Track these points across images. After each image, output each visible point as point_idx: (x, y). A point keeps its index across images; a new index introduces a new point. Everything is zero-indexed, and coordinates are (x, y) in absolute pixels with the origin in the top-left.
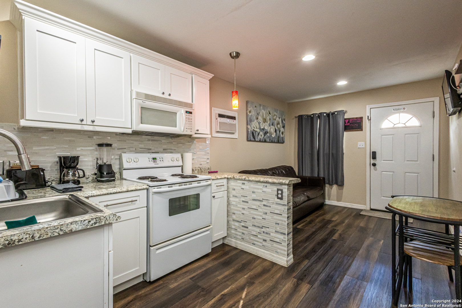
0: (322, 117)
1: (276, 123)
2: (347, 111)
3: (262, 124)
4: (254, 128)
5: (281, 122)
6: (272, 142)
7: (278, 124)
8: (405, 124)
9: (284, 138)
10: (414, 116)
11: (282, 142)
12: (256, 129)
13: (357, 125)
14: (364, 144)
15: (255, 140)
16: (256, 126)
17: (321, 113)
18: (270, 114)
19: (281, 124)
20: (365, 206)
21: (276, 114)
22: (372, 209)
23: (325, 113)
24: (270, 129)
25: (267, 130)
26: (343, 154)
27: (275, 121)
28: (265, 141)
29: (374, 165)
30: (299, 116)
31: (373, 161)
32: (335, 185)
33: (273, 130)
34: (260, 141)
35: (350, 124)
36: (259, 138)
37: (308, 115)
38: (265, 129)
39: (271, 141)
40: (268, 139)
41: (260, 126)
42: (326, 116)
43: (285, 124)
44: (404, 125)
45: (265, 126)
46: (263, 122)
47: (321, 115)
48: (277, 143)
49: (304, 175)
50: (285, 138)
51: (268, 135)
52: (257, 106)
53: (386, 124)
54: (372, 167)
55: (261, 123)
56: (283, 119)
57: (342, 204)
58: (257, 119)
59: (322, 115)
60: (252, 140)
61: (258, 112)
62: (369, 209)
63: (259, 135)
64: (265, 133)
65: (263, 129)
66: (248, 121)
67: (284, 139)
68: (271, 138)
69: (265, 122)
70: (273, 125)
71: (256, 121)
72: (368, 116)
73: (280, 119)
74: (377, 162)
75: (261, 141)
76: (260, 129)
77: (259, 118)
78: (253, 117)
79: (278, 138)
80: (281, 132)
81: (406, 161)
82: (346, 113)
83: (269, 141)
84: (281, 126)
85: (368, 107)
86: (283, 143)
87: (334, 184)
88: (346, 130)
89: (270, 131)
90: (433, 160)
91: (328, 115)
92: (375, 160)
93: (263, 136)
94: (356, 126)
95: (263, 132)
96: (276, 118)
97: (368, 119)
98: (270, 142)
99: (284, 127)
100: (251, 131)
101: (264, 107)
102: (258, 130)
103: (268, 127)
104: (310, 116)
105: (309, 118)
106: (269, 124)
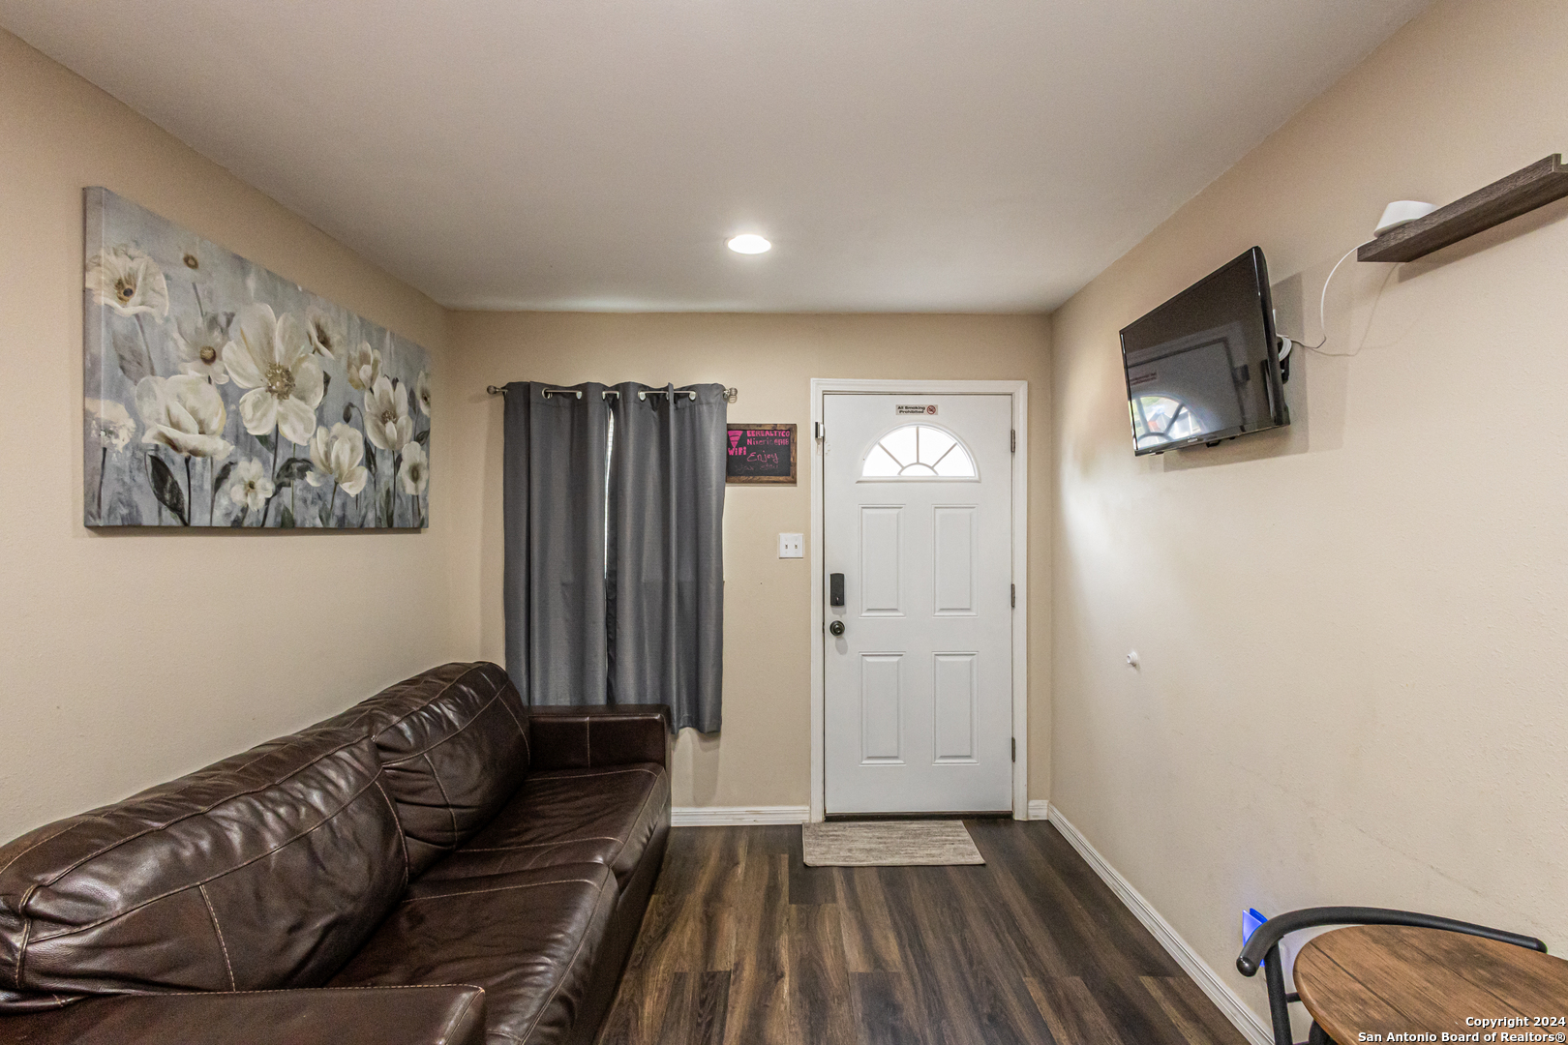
0: (632, 407)
1: (369, 406)
2: (736, 391)
3: (256, 406)
4: (176, 425)
5: (403, 407)
6: (343, 527)
7: (387, 415)
8: (935, 468)
9: (425, 499)
10: (962, 440)
11: (411, 522)
12: (191, 439)
13: (776, 458)
14: (800, 544)
15: (186, 524)
16: (194, 413)
17: (623, 387)
18: (325, 342)
19: (404, 418)
20: (808, 808)
21: (374, 355)
22: (830, 819)
23: (644, 388)
24: (328, 445)
25: (307, 448)
26: (721, 583)
27: (367, 395)
28: (287, 525)
29: (838, 629)
30: (509, 387)
31: (832, 615)
32: (687, 728)
33: (352, 450)
34: (237, 527)
35: (748, 453)
36: (223, 502)
37: (556, 387)
38: (289, 444)
39: (332, 523)
40: (315, 511)
41: (237, 416)
42: (648, 400)
43: (428, 420)
44: (930, 473)
45: (284, 417)
46: (270, 390)
47: (624, 395)
48: (377, 530)
49: (537, 701)
50: (432, 500)
51: (307, 487)
52: (199, 255)
53: (876, 465)
54: (831, 639)
55: (248, 399)
56: (418, 394)
57: (715, 814)
58: (209, 360)
59: (632, 395)
60: (149, 517)
61: (221, 310)
62: (820, 818)
63: (226, 486)
64: (287, 466)
65: (263, 439)
66: (95, 362)
67: (427, 506)
68: (338, 502)
69: (282, 395)
70: (347, 419)
71: (193, 372)
72: (817, 423)
73: (401, 386)
74: (848, 615)
75: (246, 523)
76: (238, 435)
77: (227, 352)
78: (165, 335)
79: (388, 503)
80: (404, 467)
81: (937, 609)
82: (732, 399)
83: (319, 523)
84: (409, 434)
85: (816, 386)
86: (419, 526)
87: (684, 727)
88: (733, 478)
89: (327, 455)
90: (1013, 606)
91: (658, 400)
92: (838, 609)
93: (271, 487)
94: (770, 461)
95: (265, 463)
96: (372, 379)
97: (817, 436)
98: (325, 530)
99: (422, 437)
100: (135, 446)
101: (276, 288)
102: (221, 448)
103: (306, 430)
104: (568, 394)
105: (566, 402)
106: (320, 410)
